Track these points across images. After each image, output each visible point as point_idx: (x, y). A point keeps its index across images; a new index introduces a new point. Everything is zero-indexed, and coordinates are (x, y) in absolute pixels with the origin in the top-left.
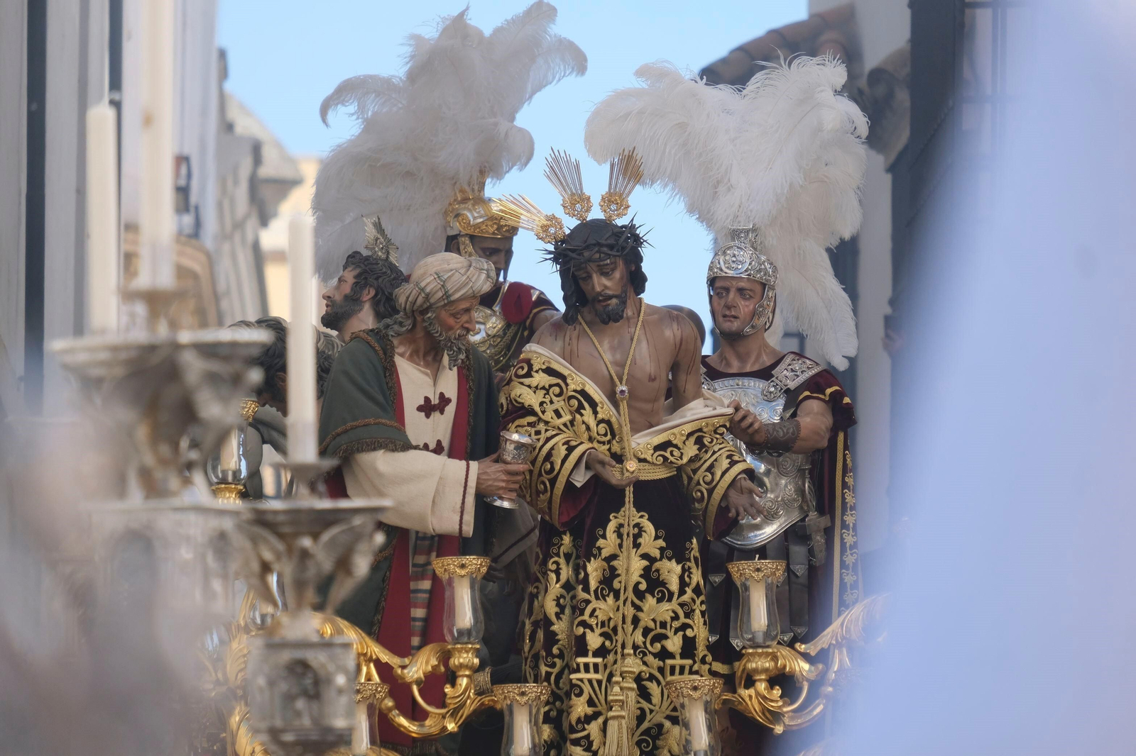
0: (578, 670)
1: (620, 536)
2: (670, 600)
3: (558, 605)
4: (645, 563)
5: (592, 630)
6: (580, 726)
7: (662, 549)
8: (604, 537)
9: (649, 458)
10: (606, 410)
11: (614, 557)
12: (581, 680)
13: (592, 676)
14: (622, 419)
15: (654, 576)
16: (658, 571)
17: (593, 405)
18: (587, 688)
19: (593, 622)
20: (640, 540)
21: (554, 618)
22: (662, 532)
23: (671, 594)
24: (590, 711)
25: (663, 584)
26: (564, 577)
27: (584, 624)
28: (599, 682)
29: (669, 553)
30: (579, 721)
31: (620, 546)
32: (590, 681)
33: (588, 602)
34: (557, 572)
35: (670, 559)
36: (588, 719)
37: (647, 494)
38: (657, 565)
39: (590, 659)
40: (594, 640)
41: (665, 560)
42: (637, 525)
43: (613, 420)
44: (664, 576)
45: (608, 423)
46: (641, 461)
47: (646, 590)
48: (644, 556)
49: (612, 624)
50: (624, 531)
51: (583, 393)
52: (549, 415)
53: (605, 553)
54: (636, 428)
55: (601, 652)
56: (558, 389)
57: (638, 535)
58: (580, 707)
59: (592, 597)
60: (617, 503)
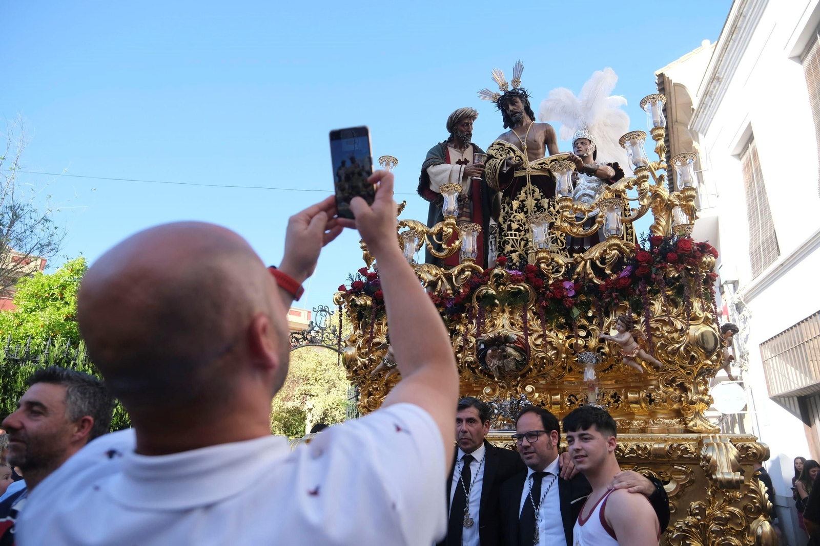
0: (508, 236)
1: (526, 194)
2: (545, 212)
3: (504, 219)
4: (536, 202)
5: (514, 223)
6: (508, 254)
7: (542, 196)
8: (520, 194)
9: (536, 168)
10: (519, 152)
11: (524, 201)
12: (509, 239)
13: (513, 237)
14: (525, 157)
15: (539, 205)
16: (540, 203)
17: (514, 151)
18: (511, 242)
19: (514, 219)
20: (534, 194)
21: (502, 223)
22: (541, 191)
23: (545, 210)
24: (512, 249)
25: (542, 207)
26: (506, 210)
27: (511, 221)
28: (517, 240)
29: (544, 196)
30: (508, 252)
31: (527, 197)
32: (513, 239)
33: (512, 214)
34: (504, 209)
35: (544, 198)
36: (512, 252)
37: (535, 180)
38: (540, 201)
39: (513, 232)
40: (515, 226)
41: (543, 199)
42: (533, 190)
43: (522, 156)
44: (542, 204)
45: (520, 157)
46: (533, 169)
47: (537, 211)
48: (536, 200)
49: (523, 221)
50: (528, 192)
51: (510, 148)
52: (498, 156)
53: (521, 199)
54: (531, 160)
55: (518, 230)
56: (502, 149)
57: (533, 193)
58: (508, 248)
59: (514, 212)
60: (524, 183)
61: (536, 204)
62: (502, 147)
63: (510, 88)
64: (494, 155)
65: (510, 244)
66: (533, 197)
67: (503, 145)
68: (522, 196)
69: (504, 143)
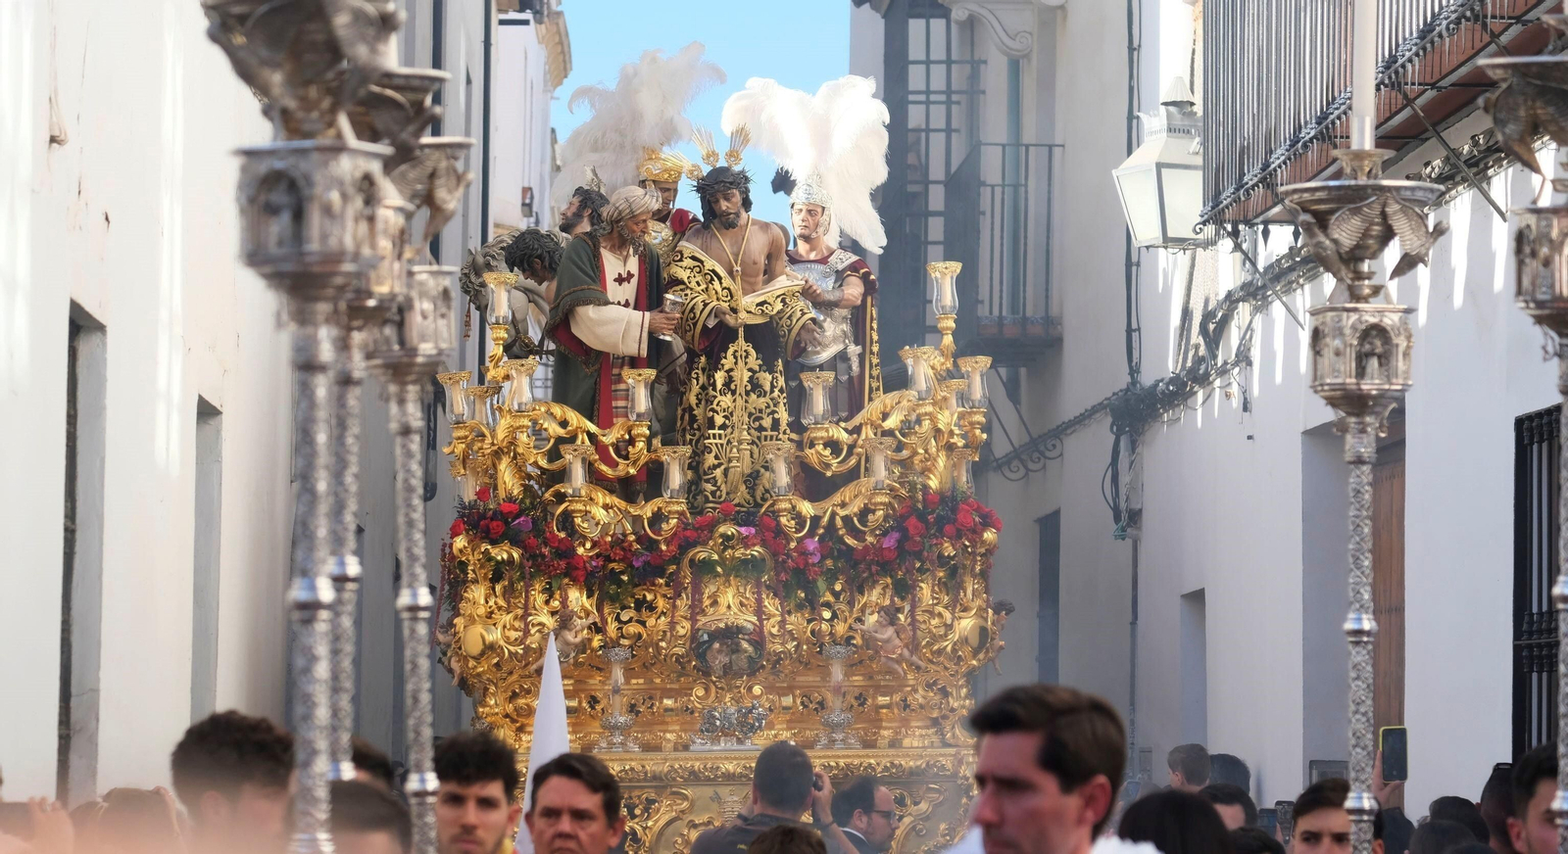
0: (709, 438)
1: (735, 357)
2: (765, 396)
3: (697, 399)
4: (750, 374)
5: (718, 414)
6: (710, 471)
7: (760, 365)
8: (725, 358)
9: (753, 311)
10: (727, 282)
11: (731, 370)
12: (711, 444)
13: (717, 441)
14: (736, 288)
15: (755, 381)
16: (757, 378)
17: (720, 278)
18: (714, 449)
19: (718, 409)
20: (747, 360)
21: (695, 407)
22: (760, 356)
23: (765, 393)
24: (716, 462)
25: (761, 386)
26: (701, 382)
27: (713, 410)
28: (722, 445)
29: (765, 368)
30: (709, 468)
31: (736, 363)
32: (716, 444)
33: (715, 397)
34: (697, 379)
35: (765, 372)
36: (715, 467)
37: (753, 333)
38: (757, 375)
39: (716, 431)
40: (719, 420)
41: (762, 372)
42: (745, 351)
43: (732, 288)
44: (761, 382)
45: (729, 289)
46: (748, 312)
47: (751, 390)
48: (750, 370)
49: (730, 410)
50: (738, 354)
51: (713, 271)
52: (693, 284)
53: (726, 367)
54: (745, 293)
55: (723, 427)
56: (698, 269)
57: (746, 357)
58: (710, 460)
59: (718, 394)
60: (734, 338)
61: (751, 378)
62: (698, 266)
63: (722, 163)
64: (686, 280)
65: (713, 454)
66: (746, 363)
67: (702, 262)
68: (728, 362)
69: (703, 259)
